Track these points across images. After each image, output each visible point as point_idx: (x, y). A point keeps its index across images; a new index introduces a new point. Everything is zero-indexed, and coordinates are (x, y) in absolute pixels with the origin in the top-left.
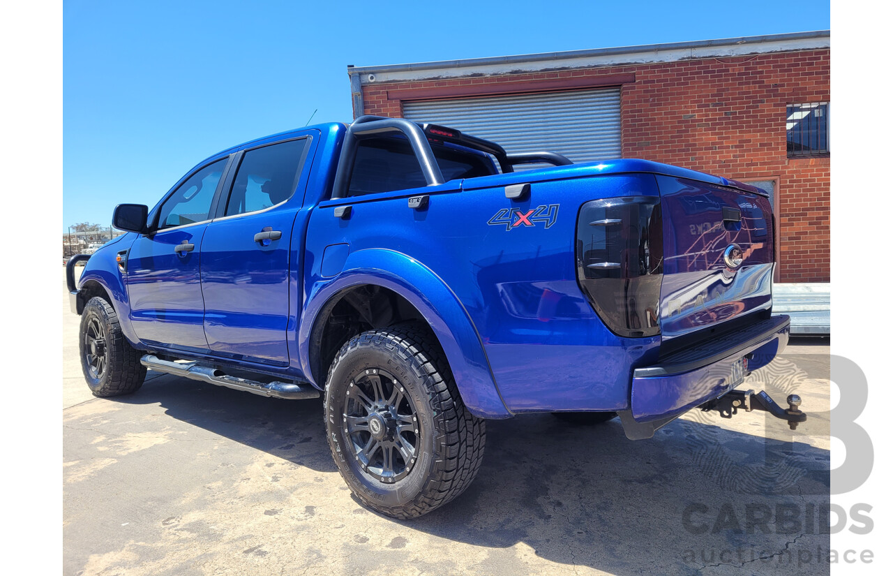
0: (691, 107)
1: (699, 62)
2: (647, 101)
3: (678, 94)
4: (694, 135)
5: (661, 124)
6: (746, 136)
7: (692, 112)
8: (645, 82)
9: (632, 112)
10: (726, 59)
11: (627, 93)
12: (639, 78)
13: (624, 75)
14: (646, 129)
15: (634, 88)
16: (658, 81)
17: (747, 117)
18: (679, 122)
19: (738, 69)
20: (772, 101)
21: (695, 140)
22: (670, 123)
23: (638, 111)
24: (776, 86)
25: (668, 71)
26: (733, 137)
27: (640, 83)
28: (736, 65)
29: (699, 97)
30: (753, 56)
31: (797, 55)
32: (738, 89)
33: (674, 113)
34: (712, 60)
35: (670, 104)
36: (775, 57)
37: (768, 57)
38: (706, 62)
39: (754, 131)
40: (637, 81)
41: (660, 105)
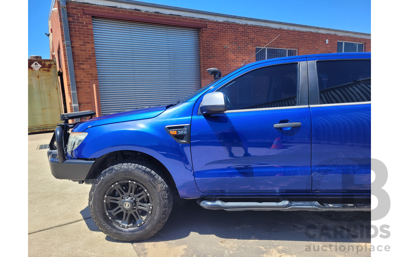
0: (227, 43)
1: (229, 24)
2: (212, 37)
3: (223, 36)
4: (228, 55)
5: (217, 48)
6: (244, 57)
7: (227, 45)
8: (211, 29)
9: (206, 41)
10: (238, 25)
11: (204, 33)
12: (209, 26)
13: (203, 24)
14: (212, 50)
15: (207, 31)
16: (216, 29)
17: (245, 50)
18: (223, 49)
19: (241, 29)
20: (252, 44)
21: (228, 57)
22: (220, 48)
23: (209, 41)
24: (253, 38)
25: (218, 25)
26: (240, 57)
27: (209, 29)
28: (241, 28)
29: (230, 39)
30: (246, 25)
31: (258, 27)
32: (242, 38)
33: (221, 44)
34: (234, 24)
35: (220, 40)
36: (253, 27)
37: (250, 26)
38: (232, 24)
39: (247, 56)
40: (208, 28)
41: (216, 40)
